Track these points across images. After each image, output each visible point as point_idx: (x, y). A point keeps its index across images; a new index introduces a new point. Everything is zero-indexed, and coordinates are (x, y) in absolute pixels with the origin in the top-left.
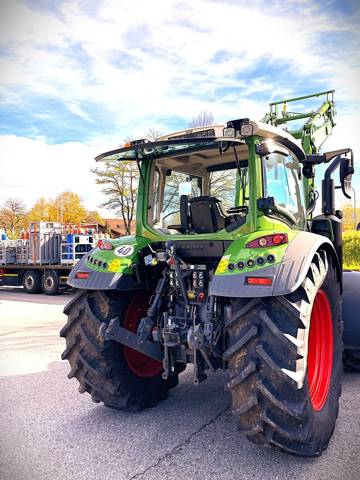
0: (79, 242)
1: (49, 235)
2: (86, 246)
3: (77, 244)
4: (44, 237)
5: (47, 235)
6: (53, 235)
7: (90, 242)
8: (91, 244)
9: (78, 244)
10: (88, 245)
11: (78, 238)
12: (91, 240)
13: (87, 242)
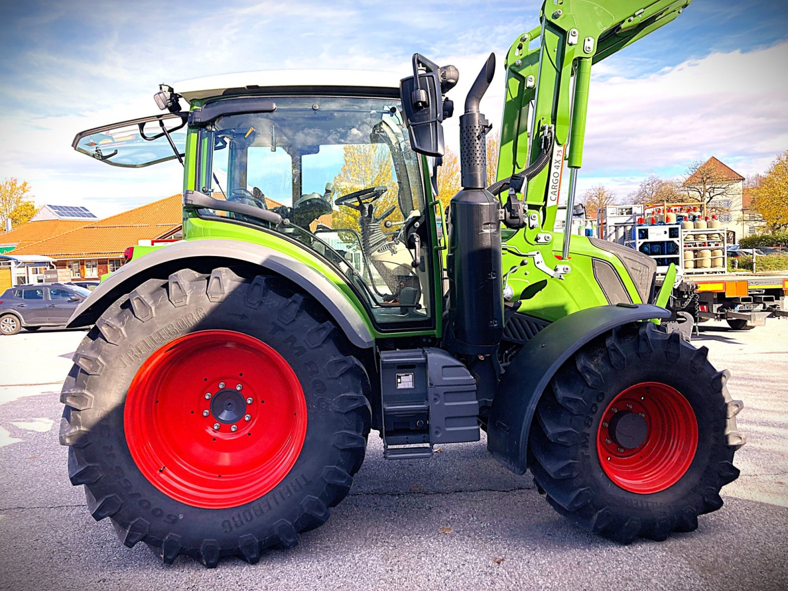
0: (648, 238)
1: (625, 227)
2: (666, 243)
3: (642, 241)
4: (615, 231)
5: (621, 227)
6: (632, 226)
7: (671, 237)
8: (675, 240)
9: (646, 240)
10: (668, 242)
11: (646, 231)
12: (673, 233)
13: (666, 238)
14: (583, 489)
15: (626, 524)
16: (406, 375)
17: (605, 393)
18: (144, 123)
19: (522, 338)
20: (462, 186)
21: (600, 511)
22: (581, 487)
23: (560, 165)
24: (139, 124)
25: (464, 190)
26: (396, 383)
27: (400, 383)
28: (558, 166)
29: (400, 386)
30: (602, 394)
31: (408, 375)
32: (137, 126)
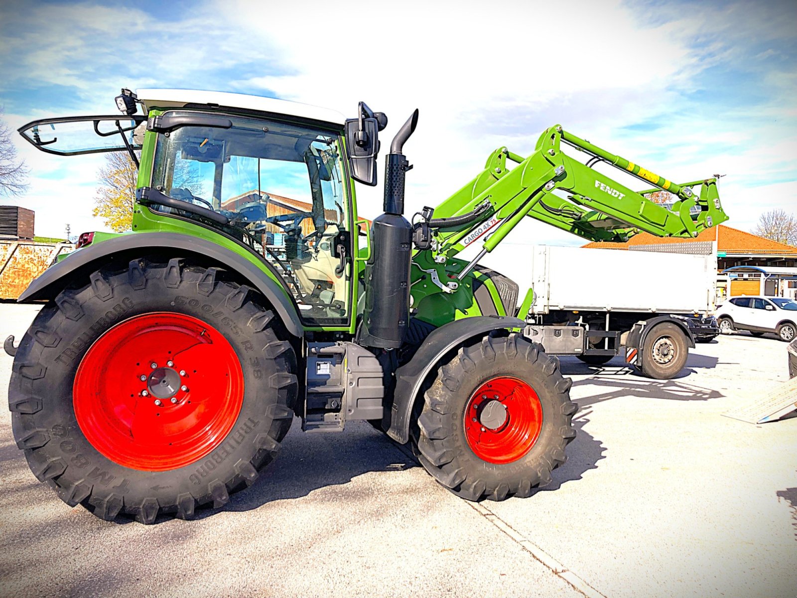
14: (476, 483)
15: (520, 486)
16: (325, 363)
17: (457, 412)
18: (99, 121)
19: (415, 339)
20: (384, 211)
21: (497, 489)
22: (474, 482)
23: (488, 229)
24: (94, 121)
25: (385, 214)
26: (316, 370)
27: (320, 369)
28: (486, 228)
29: (319, 372)
30: (454, 414)
31: (326, 363)
32: (93, 122)
